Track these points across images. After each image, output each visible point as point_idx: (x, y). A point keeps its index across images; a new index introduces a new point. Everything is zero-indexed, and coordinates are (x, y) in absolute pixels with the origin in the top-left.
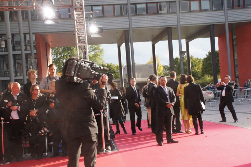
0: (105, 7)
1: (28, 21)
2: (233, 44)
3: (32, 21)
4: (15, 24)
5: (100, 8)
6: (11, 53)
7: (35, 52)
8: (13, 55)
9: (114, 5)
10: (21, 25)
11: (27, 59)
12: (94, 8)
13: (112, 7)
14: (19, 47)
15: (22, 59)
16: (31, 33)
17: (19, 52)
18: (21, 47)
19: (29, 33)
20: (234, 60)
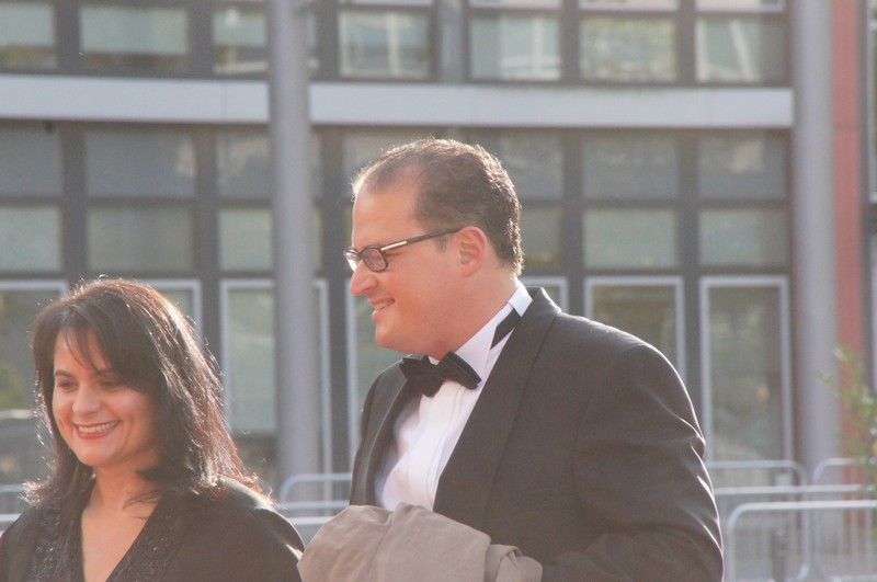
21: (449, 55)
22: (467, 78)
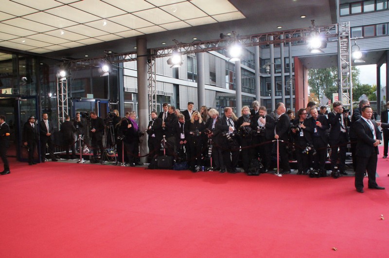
0: (365, 27)
1: (289, 46)
3: (292, 46)
4: (278, 49)
5: (360, 29)
6: (274, 75)
7: (293, 74)
8: (275, 77)
9: (375, 25)
10: (283, 50)
11: (285, 80)
12: (353, 30)
13: (373, 27)
14: (280, 70)
15: (281, 81)
16: (291, 57)
17: (280, 75)
18: (282, 70)
19: (289, 57)
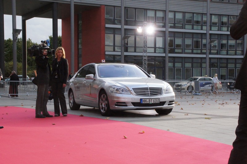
2: (78, 30)
20: (78, 49)
21: (219, 53)
22: (220, 55)
